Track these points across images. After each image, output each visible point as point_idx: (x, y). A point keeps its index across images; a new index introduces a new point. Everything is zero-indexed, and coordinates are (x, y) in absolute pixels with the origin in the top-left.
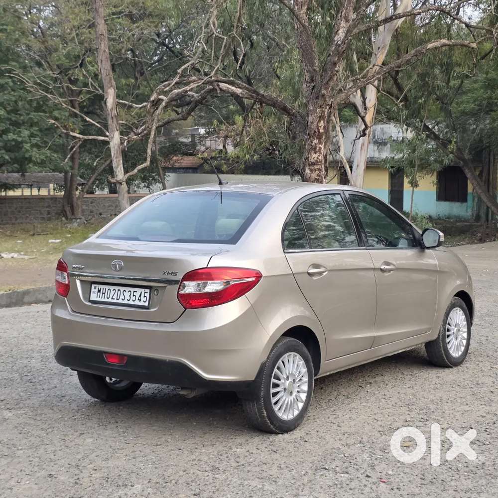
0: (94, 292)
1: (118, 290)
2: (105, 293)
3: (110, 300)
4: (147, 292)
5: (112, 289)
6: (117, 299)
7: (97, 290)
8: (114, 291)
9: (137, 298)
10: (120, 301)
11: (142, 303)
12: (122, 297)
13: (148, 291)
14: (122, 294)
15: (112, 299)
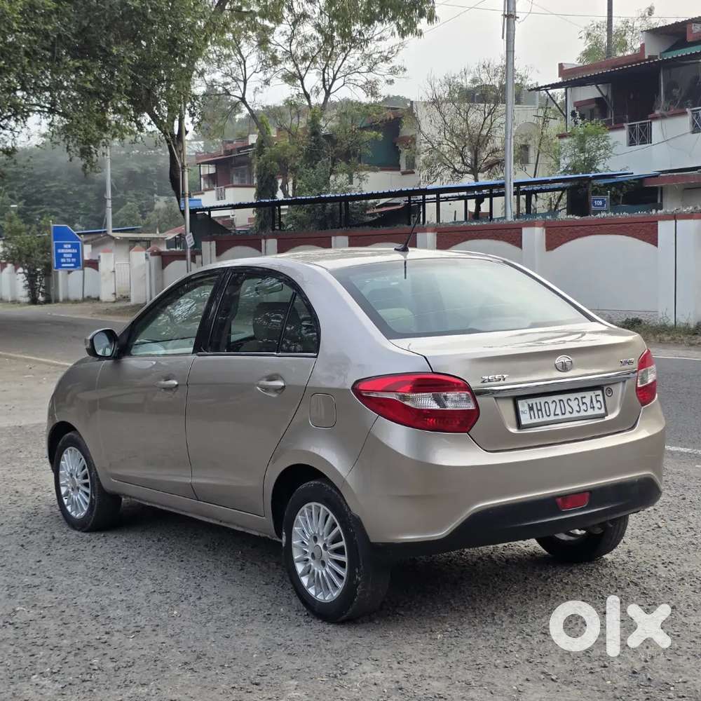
2: (541, 410)
5: (550, 402)
6: (563, 414)
7: (527, 408)
9: (589, 407)
10: (568, 415)
11: (597, 412)
12: (568, 409)
13: (599, 392)
14: (566, 404)
15: (555, 415)
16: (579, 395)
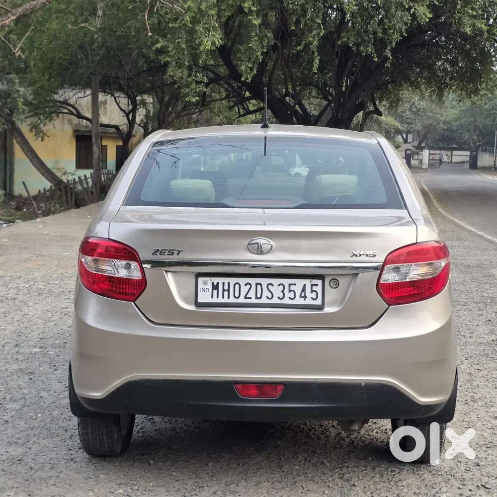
0: (203, 290)
1: (257, 284)
2: (228, 291)
3: (242, 300)
4: (317, 285)
6: (257, 298)
7: (210, 286)
8: (248, 286)
9: (298, 295)
10: (264, 300)
11: (309, 301)
13: (319, 282)
15: (246, 298)
16: (286, 282)
